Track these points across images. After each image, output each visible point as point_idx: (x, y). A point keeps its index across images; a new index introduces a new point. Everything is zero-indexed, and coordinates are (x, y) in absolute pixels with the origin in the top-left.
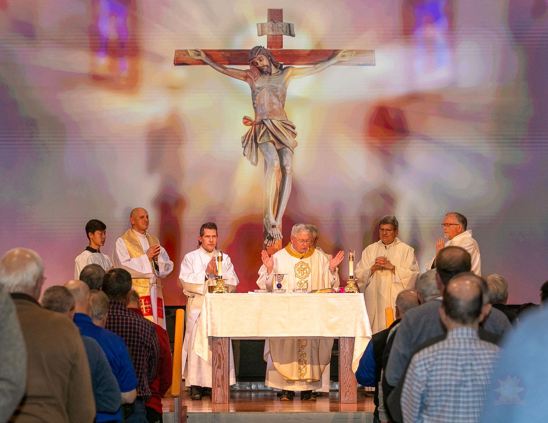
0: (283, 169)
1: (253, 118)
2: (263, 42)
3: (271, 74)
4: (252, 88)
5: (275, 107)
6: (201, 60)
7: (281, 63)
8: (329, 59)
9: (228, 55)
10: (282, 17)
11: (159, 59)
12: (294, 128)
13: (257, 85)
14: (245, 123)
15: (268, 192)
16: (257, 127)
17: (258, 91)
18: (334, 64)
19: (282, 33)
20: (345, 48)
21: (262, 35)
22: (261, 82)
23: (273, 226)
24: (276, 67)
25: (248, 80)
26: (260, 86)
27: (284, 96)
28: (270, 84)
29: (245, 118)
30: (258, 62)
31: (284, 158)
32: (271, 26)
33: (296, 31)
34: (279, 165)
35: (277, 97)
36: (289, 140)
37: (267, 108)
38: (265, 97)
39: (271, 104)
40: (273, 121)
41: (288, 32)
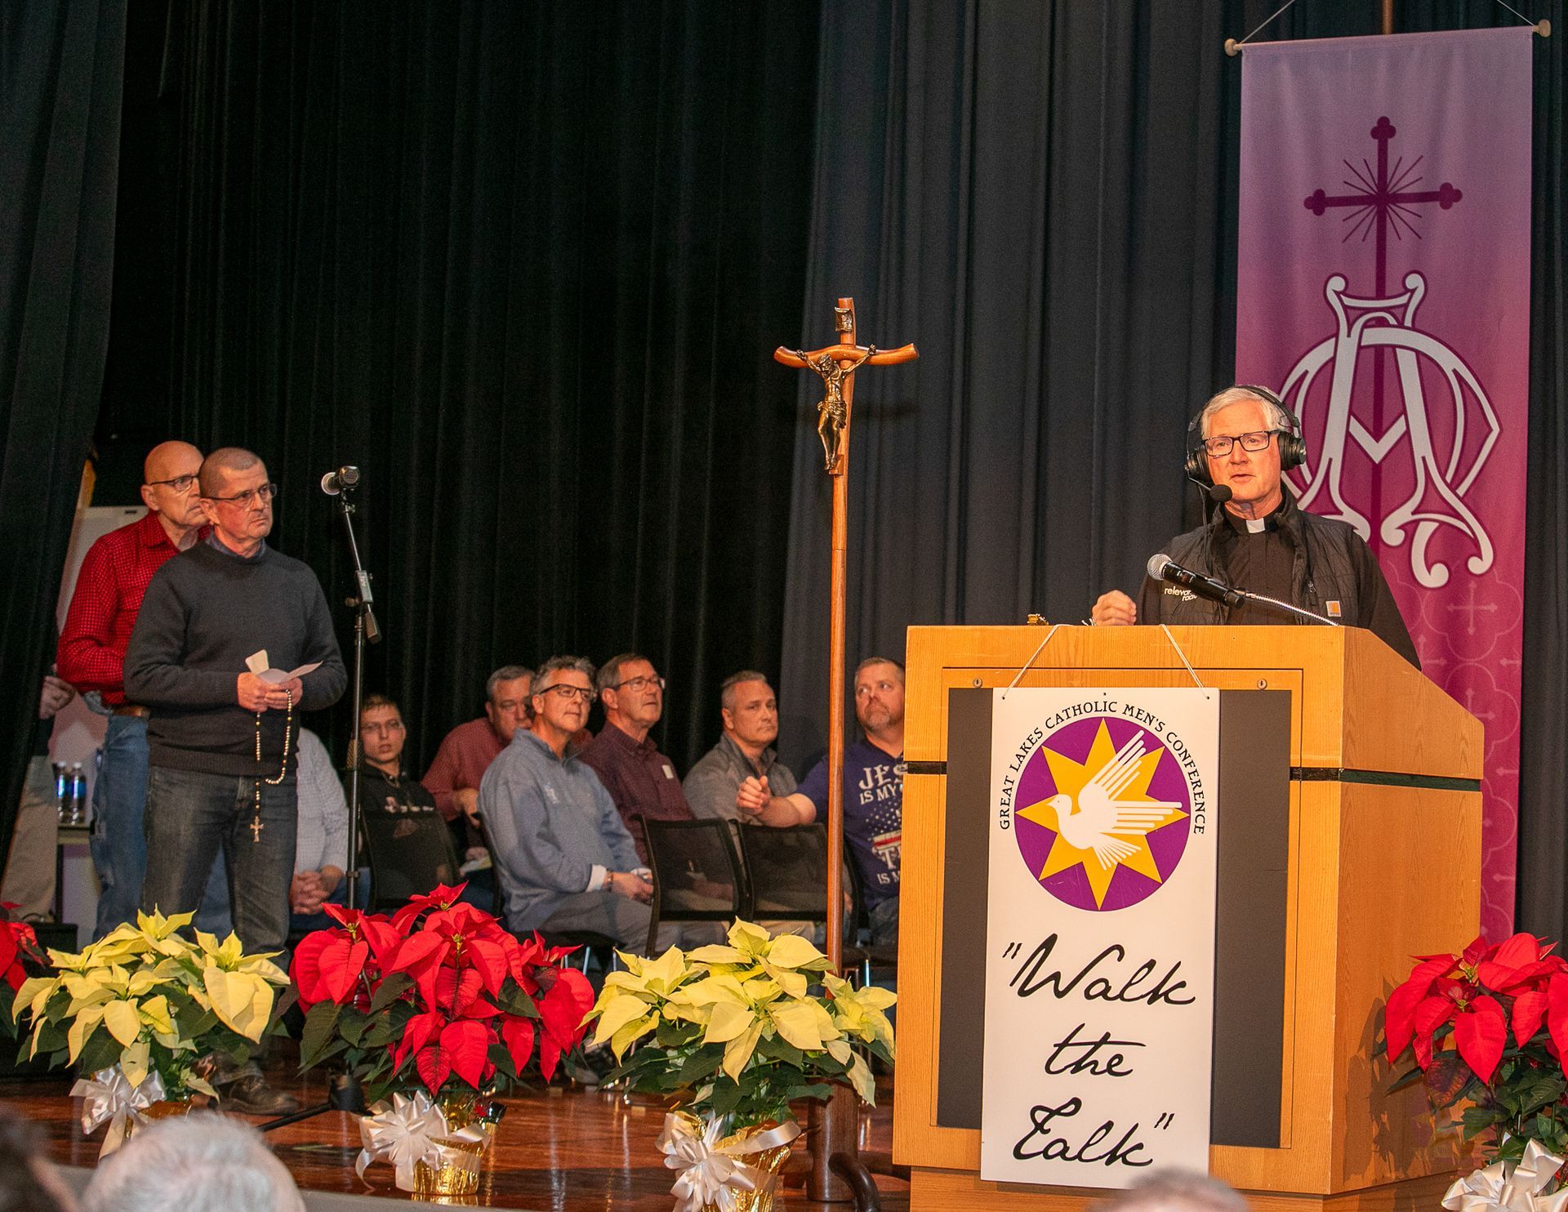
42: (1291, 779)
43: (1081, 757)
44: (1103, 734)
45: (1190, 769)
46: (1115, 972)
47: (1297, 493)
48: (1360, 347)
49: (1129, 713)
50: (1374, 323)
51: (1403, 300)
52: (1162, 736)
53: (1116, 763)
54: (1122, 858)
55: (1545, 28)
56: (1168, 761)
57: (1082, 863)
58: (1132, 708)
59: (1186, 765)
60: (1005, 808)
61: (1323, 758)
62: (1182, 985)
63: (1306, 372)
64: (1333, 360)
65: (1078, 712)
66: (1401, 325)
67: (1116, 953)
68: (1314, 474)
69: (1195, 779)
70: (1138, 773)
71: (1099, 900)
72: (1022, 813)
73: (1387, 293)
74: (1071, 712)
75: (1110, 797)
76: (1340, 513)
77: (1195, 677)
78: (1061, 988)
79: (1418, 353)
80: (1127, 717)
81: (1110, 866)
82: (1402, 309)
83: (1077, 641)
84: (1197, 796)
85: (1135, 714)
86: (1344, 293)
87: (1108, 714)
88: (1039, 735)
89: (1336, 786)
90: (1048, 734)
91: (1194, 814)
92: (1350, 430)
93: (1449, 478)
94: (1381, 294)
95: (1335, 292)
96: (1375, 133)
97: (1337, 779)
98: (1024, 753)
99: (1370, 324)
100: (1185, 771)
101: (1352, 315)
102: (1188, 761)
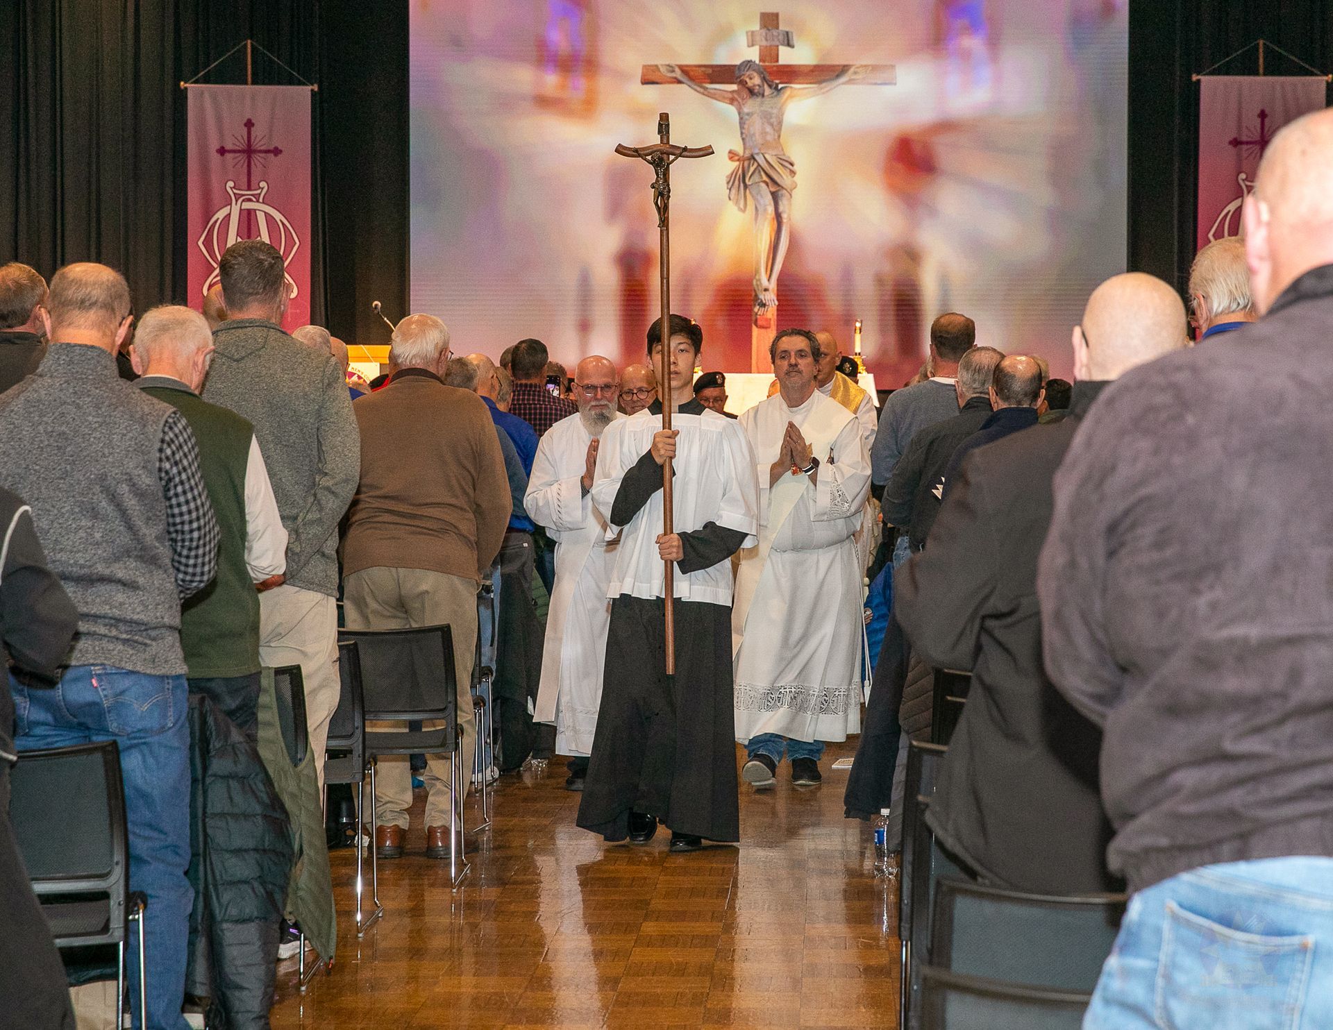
0: (778, 216)
1: (741, 153)
2: (753, 55)
3: (763, 96)
4: (739, 113)
5: (769, 138)
6: (675, 78)
7: (777, 81)
8: (838, 76)
9: (710, 71)
10: (778, 24)
11: (621, 76)
12: (792, 164)
13: (746, 110)
14: (731, 158)
15: (759, 245)
16: (746, 163)
17: (747, 117)
18: (843, 84)
19: (777, 43)
20: (858, 63)
21: (753, 45)
22: (751, 106)
23: (766, 290)
24: (770, 86)
25: (736, 103)
26: (751, 111)
27: (780, 123)
28: (762, 109)
29: (730, 152)
30: (748, 80)
31: (780, 203)
32: (764, 34)
33: (795, 40)
34: (773, 213)
35: (772, 125)
36: (785, 180)
37: (758, 139)
38: (756, 125)
39: (764, 133)
40: (767, 156)
41: (786, 42)
47: (215, 266)
48: (241, 209)
50: (246, 200)
51: (259, 191)
52: (363, 376)
55: (316, 87)
63: (218, 219)
64: (229, 214)
66: (258, 201)
73: (252, 189)
77: (372, 360)
79: (265, 213)
82: (258, 195)
86: (234, 187)
92: (238, 242)
94: (249, 189)
95: (230, 187)
96: (245, 125)
99: (244, 200)
101: (237, 197)
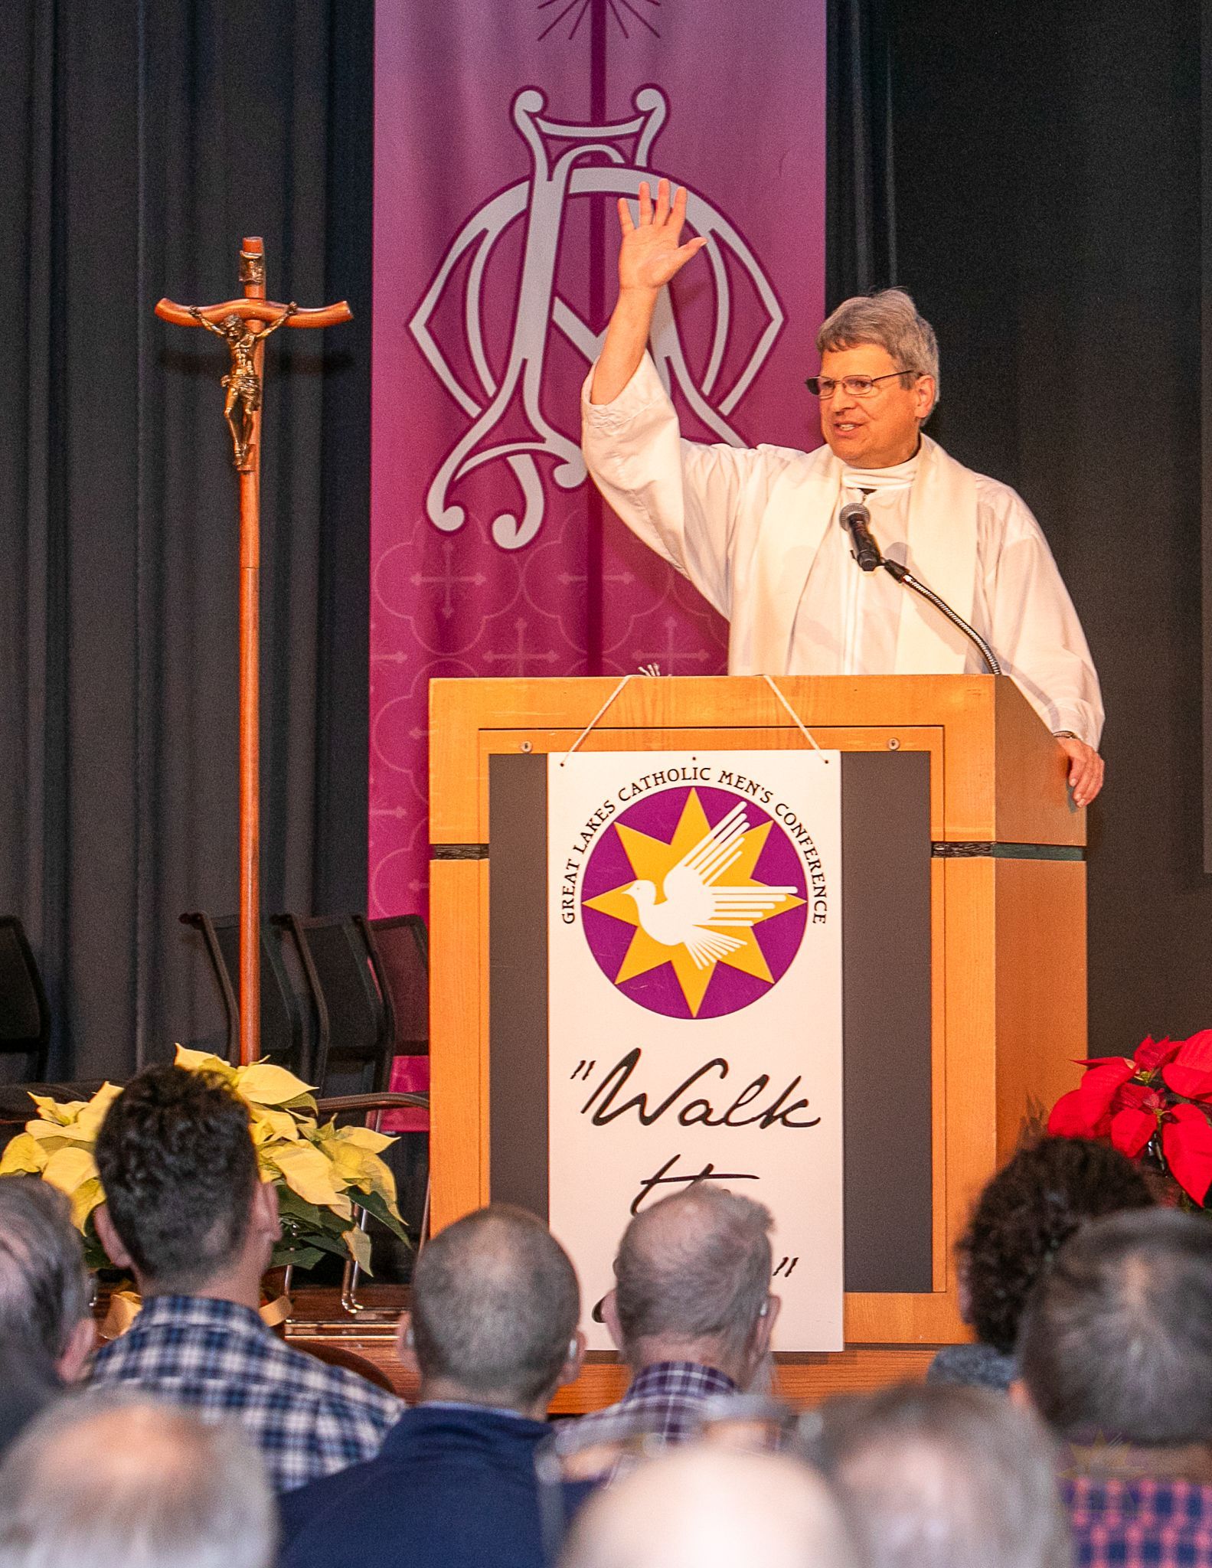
42: (932, 856)
43: (667, 836)
44: (693, 807)
45: (807, 847)
46: (719, 1092)
47: (473, 410)
48: (567, 197)
49: (727, 780)
50: (587, 160)
51: (633, 127)
52: (769, 808)
53: (711, 842)
54: (722, 955)
56: (777, 836)
57: (670, 963)
58: (731, 774)
59: (801, 842)
60: (568, 898)
61: (971, 830)
62: (804, 1103)
63: (484, 233)
64: (525, 214)
65: (660, 781)
66: (630, 164)
67: (719, 1069)
68: (499, 383)
69: (813, 858)
70: (739, 853)
71: (695, 1006)
72: (590, 903)
73: (608, 119)
74: (651, 781)
75: (705, 882)
76: (542, 440)
77: (809, 737)
78: (648, 1113)
80: (724, 786)
81: (706, 963)
82: (632, 141)
83: (656, 692)
84: (816, 879)
85: (734, 780)
86: (541, 114)
87: (700, 783)
88: (611, 809)
89: (987, 865)
90: (621, 807)
91: (812, 900)
92: (555, 318)
93: (707, 389)
94: (599, 118)
95: (528, 113)
97: (989, 855)
98: (589, 831)
99: (581, 161)
100: (800, 849)
101: (555, 149)
102: (803, 837)
